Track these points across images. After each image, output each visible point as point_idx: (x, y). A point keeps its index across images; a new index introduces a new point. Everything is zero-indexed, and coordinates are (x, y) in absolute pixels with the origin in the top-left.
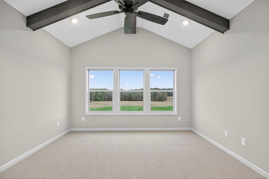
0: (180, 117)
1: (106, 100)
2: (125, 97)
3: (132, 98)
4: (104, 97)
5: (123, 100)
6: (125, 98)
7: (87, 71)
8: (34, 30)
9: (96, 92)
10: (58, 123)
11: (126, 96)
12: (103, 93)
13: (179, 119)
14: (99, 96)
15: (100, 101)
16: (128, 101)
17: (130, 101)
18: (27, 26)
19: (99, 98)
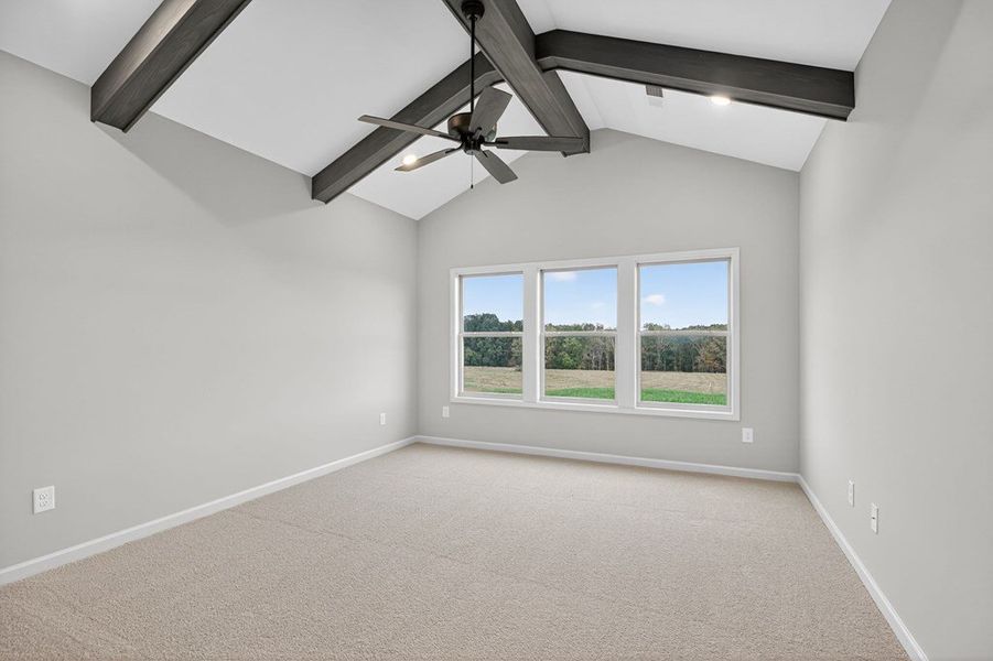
0: (750, 431)
1: (594, 366)
2: (670, 358)
3: (698, 359)
4: (586, 356)
5: (661, 369)
6: (669, 362)
7: (457, 280)
8: (326, 202)
9: (559, 338)
10: (383, 415)
11: (670, 353)
12: (583, 340)
13: (747, 435)
14: (570, 353)
15: (574, 368)
16: (678, 370)
17: (690, 371)
18: (313, 198)
19: (567, 359)
